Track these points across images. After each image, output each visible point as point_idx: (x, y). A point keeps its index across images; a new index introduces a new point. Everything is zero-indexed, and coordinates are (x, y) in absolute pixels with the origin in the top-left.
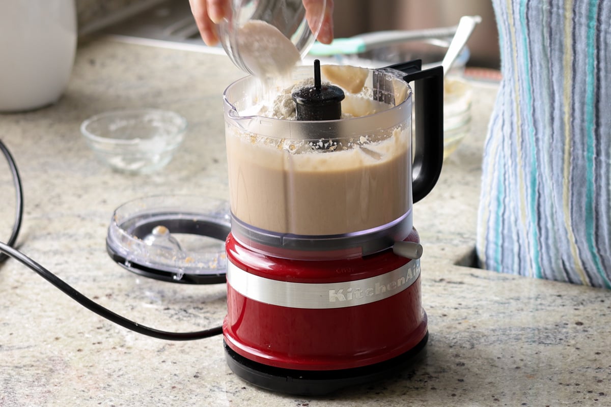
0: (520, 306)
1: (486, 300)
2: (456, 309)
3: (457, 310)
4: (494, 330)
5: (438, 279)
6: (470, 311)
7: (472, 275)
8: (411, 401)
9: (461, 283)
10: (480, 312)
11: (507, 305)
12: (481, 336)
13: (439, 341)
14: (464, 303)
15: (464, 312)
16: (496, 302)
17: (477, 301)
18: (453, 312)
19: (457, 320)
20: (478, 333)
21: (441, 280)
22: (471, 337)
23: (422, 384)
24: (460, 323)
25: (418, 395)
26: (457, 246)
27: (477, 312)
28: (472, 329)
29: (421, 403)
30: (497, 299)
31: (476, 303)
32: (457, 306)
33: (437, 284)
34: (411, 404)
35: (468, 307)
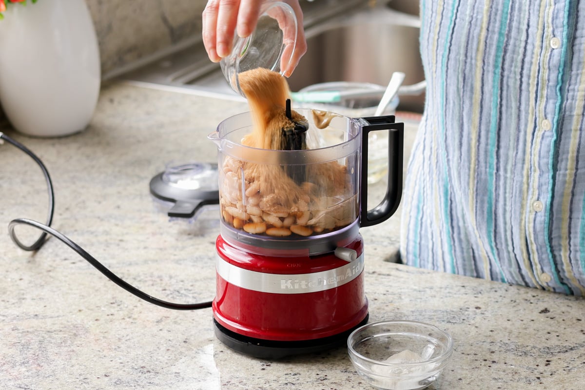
0: (434, 293)
1: (408, 288)
2: (384, 294)
3: (385, 296)
4: (413, 312)
5: (371, 271)
6: (395, 297)
7: (397, 269)
9: (389, 275)
10: (403, 297)
11: (423, 293)
12: (403, 316)
14: (390, 291)
15: (390, 297)
16: (415, 290)
17: (401, 289)
18: (382, 297)
19: (385, 303)
20: (401, 313)
21: (374, 273)
24: (387, 306)
26: (386, 246)
27: (400, 298)
28: (397, 311)
30: (416, 288)
31: (400, 291)
32: (385, 292)
33: (371, 275)
34: (349, 367)
35: (393, 294)
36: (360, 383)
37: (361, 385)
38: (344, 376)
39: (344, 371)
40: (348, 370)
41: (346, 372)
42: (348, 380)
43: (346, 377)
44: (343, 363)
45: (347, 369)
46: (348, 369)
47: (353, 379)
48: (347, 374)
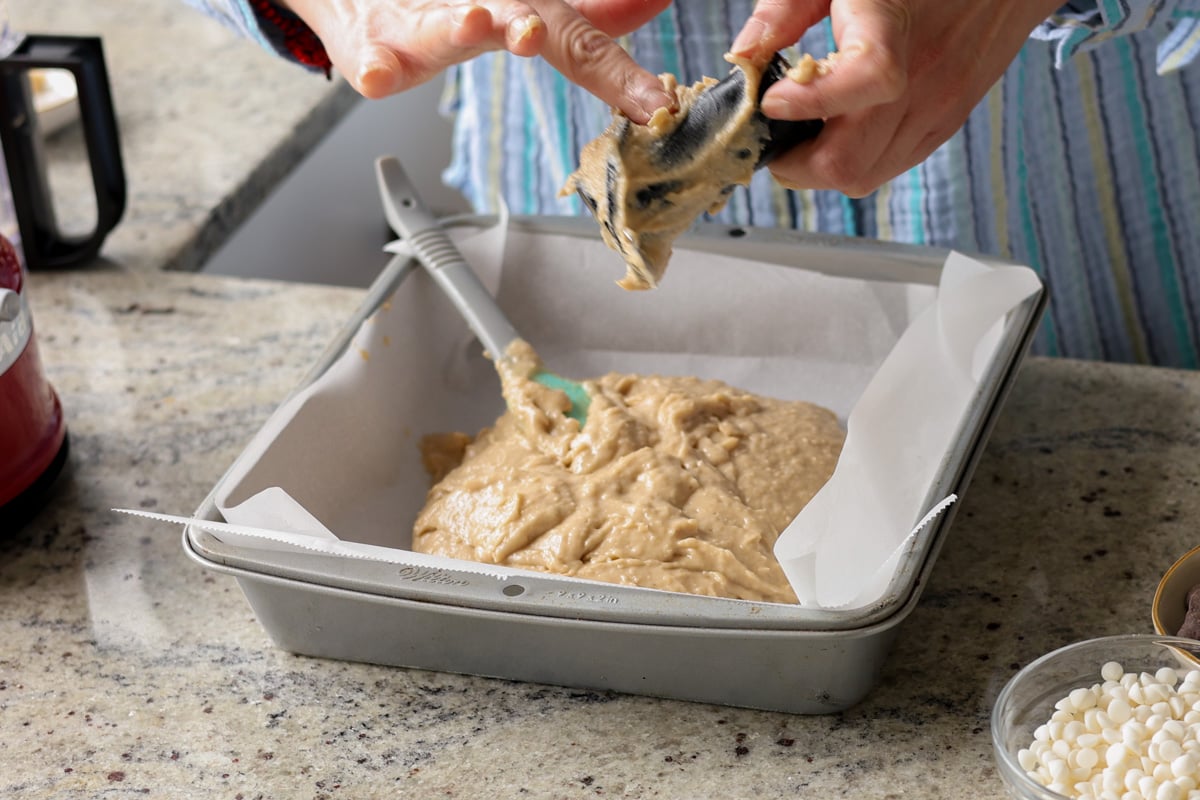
0: (279, 353)
1: (213, 345)
2: (154, 372)
3: (155, 378)
4: (221, 417)
5: (126, 305)
6: (181, 376)
7: (193, 292)
8: (43, 599)
9: (169, 311)
10: (200, 374)
11: (251, 356)
12: (194, 432)
13: (113, 451)
14: (170, 358)
15: (168, 378)
16: (233, 349)
17: (196, 350)
18: (148, 380)
19: (152, 398)
20: (190, 424)
21: (133, 308)
22: (176, 436)
23: (68, 557)
24: (157, 406)
25: (58, 582)
26: (169, 226)
27: (192, 378)
28: (180, 418)
29: (63, 602)
30: (234, 341)
31: (193, 356)
32: (155, 365)
33: (125, 317)
34: (42, 607)
35: (176, 367)
36: (68, 655)
37: (69, 660)
38: (27, 638)
39: (29, 622)
40: (41, 618)
41: (34, 623)
42: (38, 649)
43: (30, 642)
44: (29, 598)
45: (37, 615)
46: (41, 613)
47: (49, 644)
48: (38, 631)
